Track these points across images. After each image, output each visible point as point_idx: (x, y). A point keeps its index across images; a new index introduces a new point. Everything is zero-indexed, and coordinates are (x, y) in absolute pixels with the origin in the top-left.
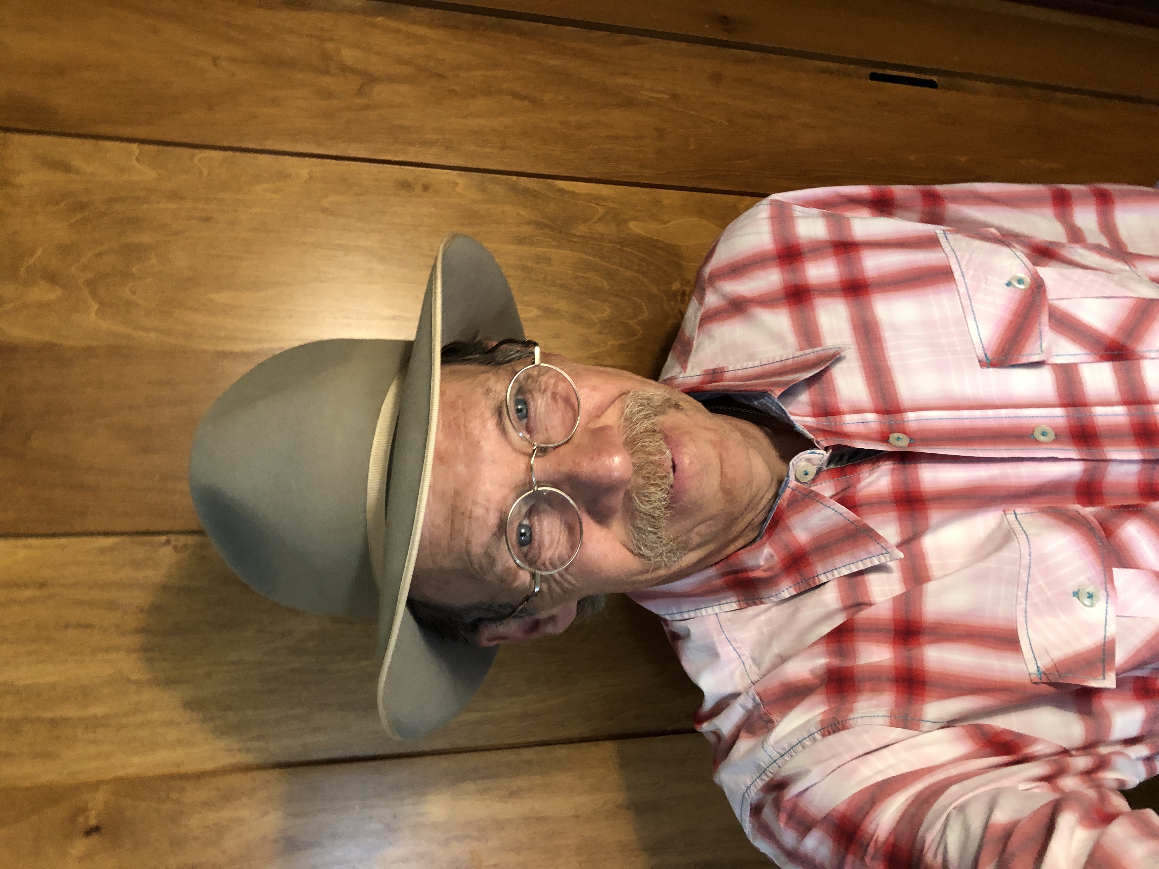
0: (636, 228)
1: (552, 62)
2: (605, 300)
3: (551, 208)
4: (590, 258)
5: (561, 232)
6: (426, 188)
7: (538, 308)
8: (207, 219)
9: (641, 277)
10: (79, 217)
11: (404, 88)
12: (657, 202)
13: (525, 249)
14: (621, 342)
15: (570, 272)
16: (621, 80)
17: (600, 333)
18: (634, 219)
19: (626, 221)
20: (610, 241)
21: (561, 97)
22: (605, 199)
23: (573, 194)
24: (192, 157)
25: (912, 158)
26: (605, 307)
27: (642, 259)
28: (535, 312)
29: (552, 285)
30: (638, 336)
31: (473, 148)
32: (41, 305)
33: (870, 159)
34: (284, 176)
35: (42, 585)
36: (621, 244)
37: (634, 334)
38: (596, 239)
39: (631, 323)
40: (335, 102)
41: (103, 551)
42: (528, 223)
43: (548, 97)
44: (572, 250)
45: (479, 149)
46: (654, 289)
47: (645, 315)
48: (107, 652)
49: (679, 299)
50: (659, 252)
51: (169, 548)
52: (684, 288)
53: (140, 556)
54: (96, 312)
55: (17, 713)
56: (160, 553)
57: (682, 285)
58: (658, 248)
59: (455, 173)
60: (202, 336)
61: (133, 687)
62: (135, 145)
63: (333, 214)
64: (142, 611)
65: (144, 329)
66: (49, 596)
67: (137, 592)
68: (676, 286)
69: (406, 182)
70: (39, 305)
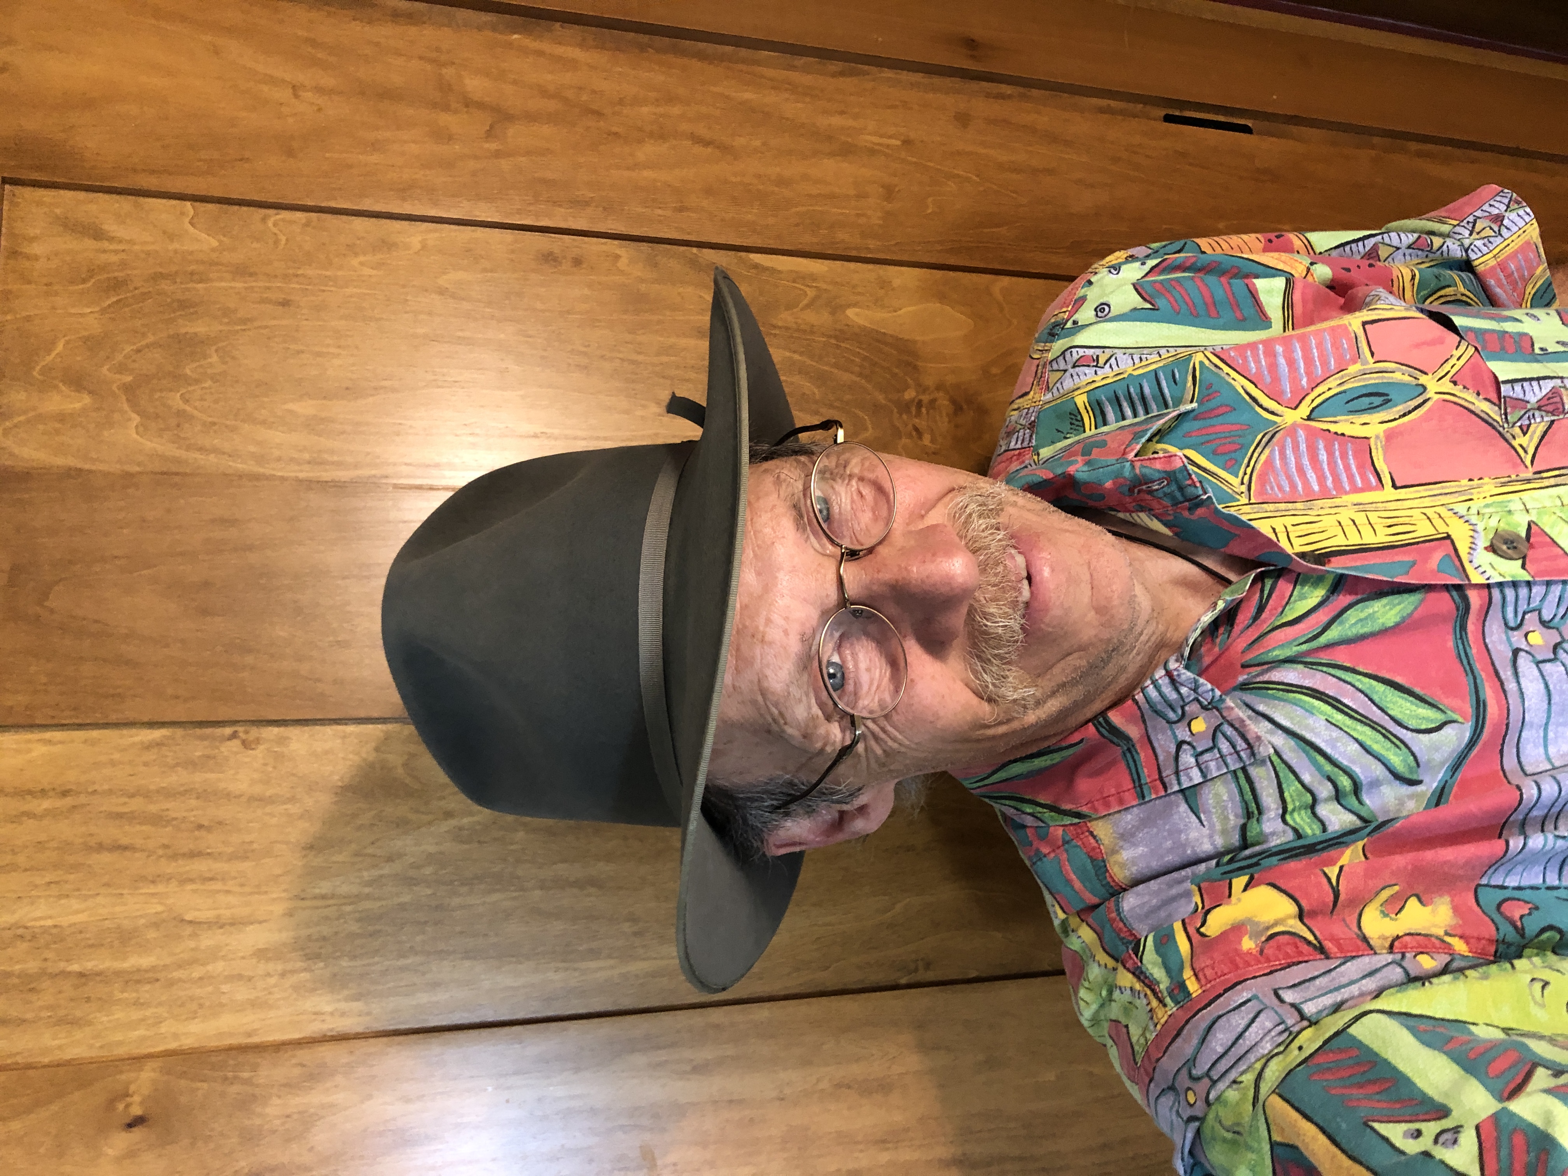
0: (856, 316)
1: (746, 96)
2: (816, 413)
4: (797, 356)
6: (577, 262)
9: (863, 382)
10: (113, 299)
11: (546, 130)
12: (885, 283)
16: (837, 121)
18: (854, 305)
19: (843, 308)
20: (823, 335)
21: (757, 143)
22: (813, 277)
23: (773, 272)
24: (264, 220)
25: (1221, 225)
27: (864, 359)
31: (640, 210)
32: (63, 418)
34: (388, 245)
35: (65, 793)
36: (836, 337)
38: (804, 331)
40: (457, 147)
41: (147, 747)
43: (739, 142)
45: (647, 211)
46: (881, 398)
47: (869, 434)
48: (153, 882)
49: (914, 412)
50: (887, 349)
51: (236, 743)
52: (921, 397)
53: (198, 754)
54: (137, 427)
55: (32, 966)
56: (223, 749)
57: (917, 392)
58: (886, 344)
59: (616, 242)
60: (279, 459)
61: (189, 930)
62: (188, 204)
63: (453, 296)
64: (200, 827)
65: (201, 449)
66: (74, 807)
67: (193, 802)
68: (910, 394)
69: (551, 254)
70: (61, 418)
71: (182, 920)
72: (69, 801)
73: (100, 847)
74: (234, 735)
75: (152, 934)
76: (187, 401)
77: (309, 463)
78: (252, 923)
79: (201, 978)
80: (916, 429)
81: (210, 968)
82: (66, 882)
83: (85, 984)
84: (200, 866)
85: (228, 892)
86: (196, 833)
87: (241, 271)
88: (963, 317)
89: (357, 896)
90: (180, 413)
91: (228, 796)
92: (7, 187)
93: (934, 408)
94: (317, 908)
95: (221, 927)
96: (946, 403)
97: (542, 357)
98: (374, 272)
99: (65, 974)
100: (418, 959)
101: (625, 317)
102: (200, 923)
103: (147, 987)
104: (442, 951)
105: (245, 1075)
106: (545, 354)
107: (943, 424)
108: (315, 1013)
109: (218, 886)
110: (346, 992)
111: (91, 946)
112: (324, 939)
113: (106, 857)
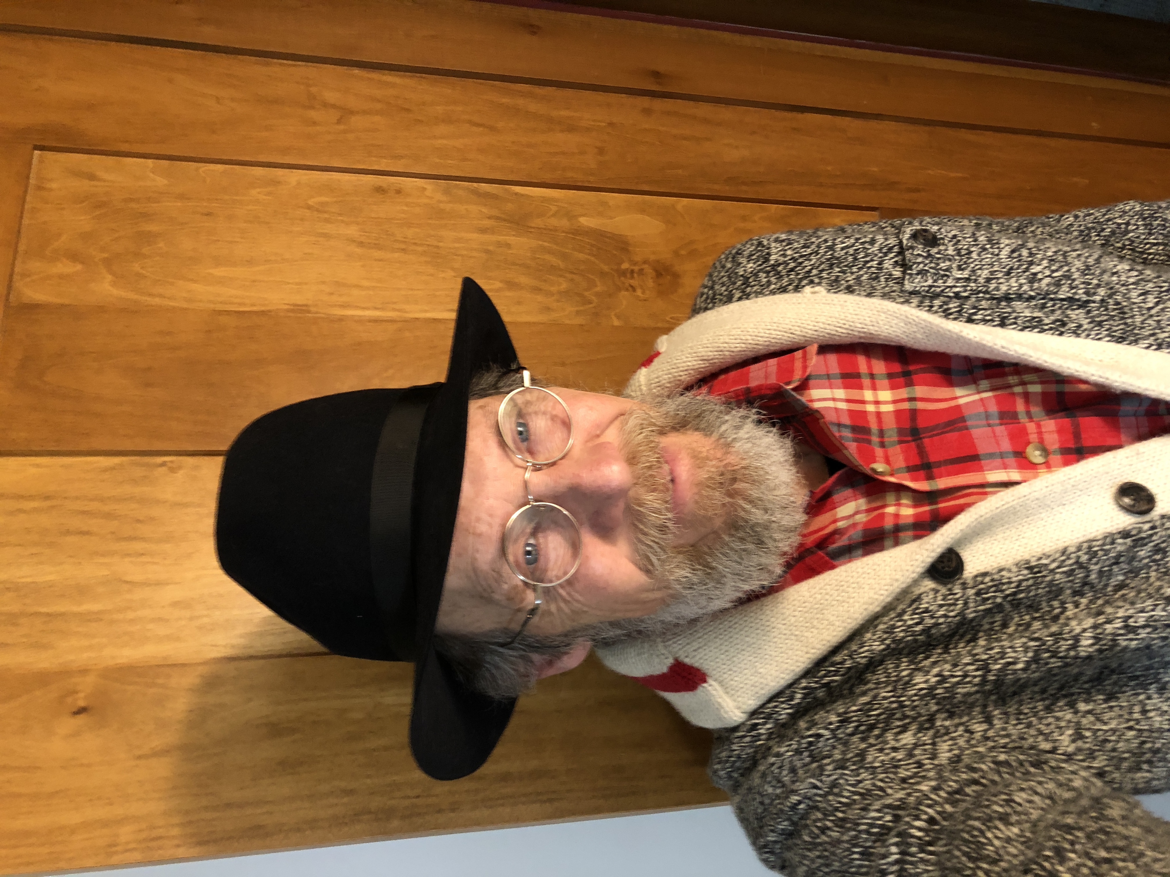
0: (586, 222)
1: (504, 100)
2: (561, 276)
3: (509, 206)
4: (546, 244)
5: (518, 224)
7: (501, 282)
9: (592, 258)
10: (99, 212)
11: (376, 118)
12: (604, 204)
13: (487, 237)
14: (578, 308)
15: (529, 255)
16: (564, 113)
17: (558, 301)
18: (585, 215)
19: (576, 217)
20: (563, 232)
21: (513, 125)
22: (556, 200)
23: (527, 196)
24: (197, 169)
25: (829, 168)
26: (561, 281)
27: (592, 245)
28: (498, 285)
29: (514, 264)
30: (593, 305)
31: (438, 161)
32: (63, 277)
33: (789, 169)
34: (276, 183)
36: (573, 234)
37: (590, 303)
38: (551, 230)
39: (586, 294)
40: (319, 128)
41: (104, 470)
42: (490, 218)
43: (500, 125)
44: (528, 238)
45: (442, 161)
46: (606, 268)
47: (599, 288)
48: (103, 555)
49: (628, 275)
50: (607, 240)
51: (164, 468)
52: (633, 267)
53: (138, 475)
54: (110, 282)
55: (15, 608)
56: (156, 472)
57: (630, 265)
58: (607, 237)
59: (424, 181)
60: (201, 301)
61: (126, 587)
62: (150, 161)
63: (317, 210)
64: (138, 521)
65: (150, 295)
66: (53, 507)
67: (133, 505)
68: (625, 266)
69: (380, 187)
70: (61, 277)
71: (122, 581)
72: (49, 503)
73: (68, 532)
74: (163, 464)
75: (100, 589)
76: (142, 268)
77: (221, 303)
78: (170, 584)
79: (132, 620)
80: (632, 286)
81: (139, 613)
82: (43, 553)
83: (51, 621)
84: (136, 546)
85: (154, 563)
86: (135, 525)
87: (181, 197)
88: (659, 222)
90: (138, 275)
91: (158, 502)
92: (36, 152)
93: (643, 275)
95: (148, 586)
96: (651, 271)
97: (375, 244)
98: (264, 197)
99: (37, 614)
101: (430, 221)
102: (135, 583)
103: (95, 624)
105: (160, 681)
106: (377, 242)
107: (650, 283)
108: (213, 646)
109: (149, 559)
111: (57, 596)
113: (71, 539)
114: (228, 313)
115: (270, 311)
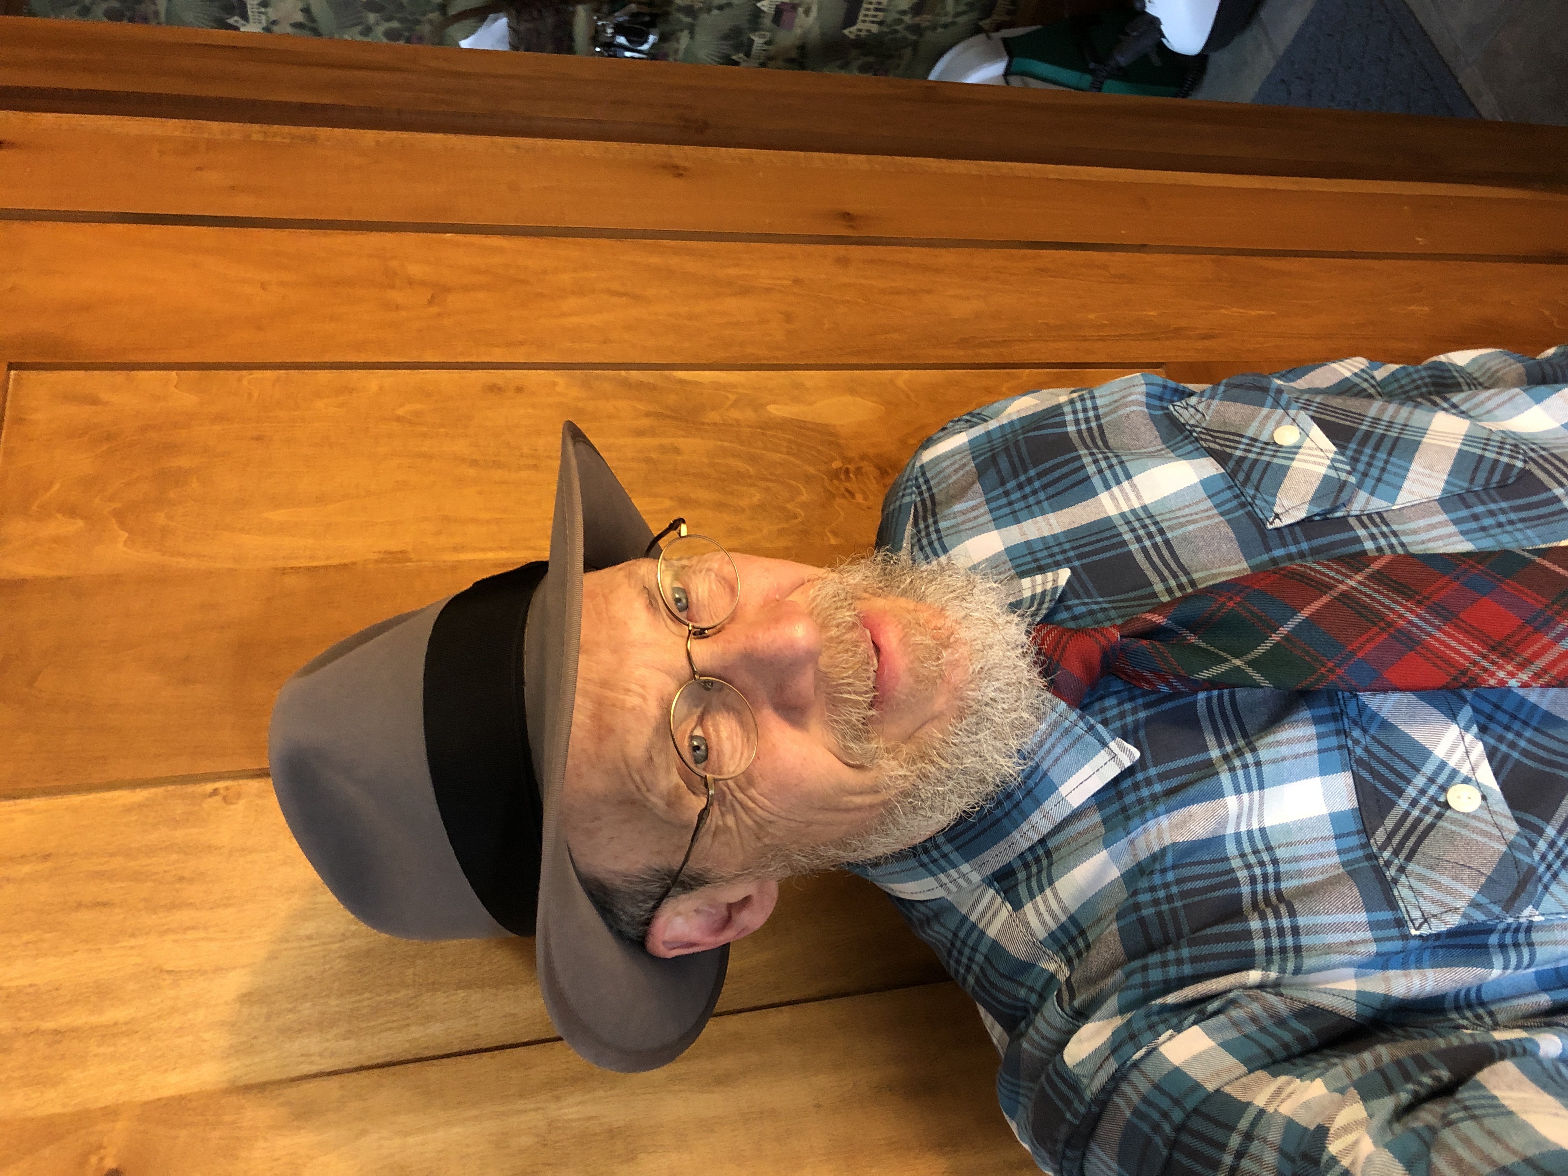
0: (778, 410)
1: (651, 260)
2: (751, 485)
3: (672, 398)
4: (726, 444)
5: (687, 421)
6: (519, 390)
7: (671, 498)
8: (259, 438)
9: (792, 459)
10: (105, 447)
11: (481, 295)
12: (798, 386)
13: (647, 441)
14: (781, 526)
15: (706, 460)
16: (733, 271)
17: (752, 519)
18: (775, 402)
19: (763, 406)
20: (749, 427)
21: (666, 292)
22: (734, 386)
23: (695, 383)
24: (240, 380)
25: (1091, 316)
26: (753, 492)
27: (790, 441)
28: (668, 503)
29: (686, 474)
30: (800, 520)
31: (570, 345)
32: (56, 540)
33: (1040, 321)
34: (348, 390)
35: (47, 857)
36: (761, 428)
37: (795, 518)
38: (731, 425)
39: (788, 505)
40: (404, 313)
41: (128, 809)
42: (648, 415)
43: (650, 292)
44: (702, 438)
45: (577, 345)
46: (811, 470)
47: (806, 497)
48: (133, 935)
49: (844, 478)
50: (809, 432)
51: (218, 798)
52: (848, 466)
53: (179, 812)
54: (125, 542)
56: (205, 806)
57: (844, 463)
58: (808, 429)
59: (552, 372)
60: (254, 558)
61: (169, 979)
62: (173, 373)
63: (410, 422)
64: (181, 879)
65: (184, 555)
66: (55, 869)
67: (174, 857)
68: (836, 465)
69: (494, 385)
71: (161, 971)
72: (48, 864)
73: (79, 905)
74: (215, 792)
75: (131, 986)
76: (170, 518)
77: (285, 557)
78: (235, 968)
79: (181, 1028)
80: (849, 492)
81: (190, 1016)
82: (43, 940)
83: (59, 1042)
84: (184, 916)
85: (212, 940)
86: (177, 886)
87: (219, 418)
88: (876, 405)
89: (343, 935)
90: (164, 528)
91: (210, 848)
92: (13, 372)
93: (862, 474)
94: (301, 948)
95: (201, 975)
96: (872, 469)
97: (493, 462)
98: (335, 410)
99: (39, 1033)
100: (411, 992)
102: (180, 972)
103: (125, 1040)
104: (433, 983)
105: (229, 1118)
106: (496, 459)
107: (873, 486)
108: (302, 1055)
109: (201, 934)
110: (335, 1031)
111: (68, 1002)
112: (310, 978)
113: (84, 915)
114: (296, 570)
115: (354, 563)
